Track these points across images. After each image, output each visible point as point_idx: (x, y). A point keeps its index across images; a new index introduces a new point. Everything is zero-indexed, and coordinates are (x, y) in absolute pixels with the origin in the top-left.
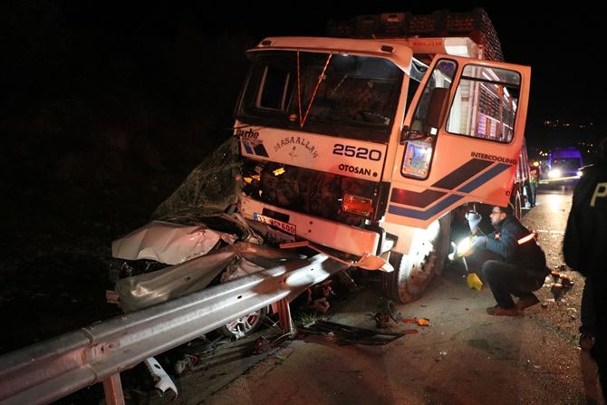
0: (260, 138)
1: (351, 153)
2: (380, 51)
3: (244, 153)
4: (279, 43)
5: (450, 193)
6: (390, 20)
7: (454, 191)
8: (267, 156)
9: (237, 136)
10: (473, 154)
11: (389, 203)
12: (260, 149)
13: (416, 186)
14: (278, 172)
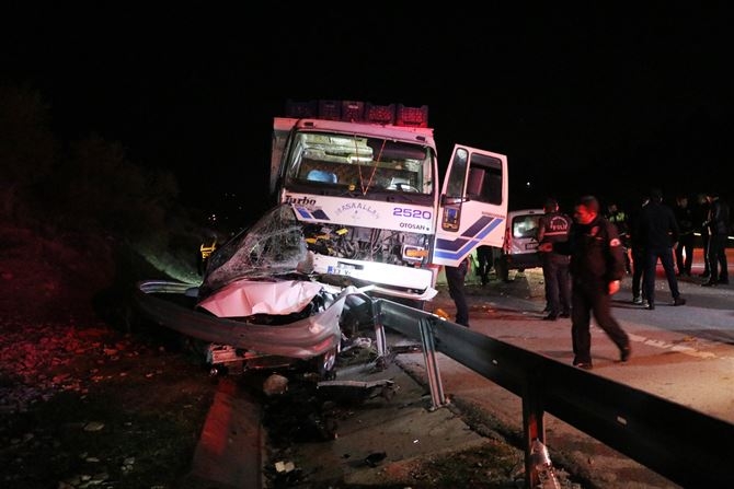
0: (317, 204)
1: (409, 214)
3: (300, 218)
5: (471, 239)
6: (351, 107)
7: (474, 238)
8: (327, 219)
9: (288, 204)
10: (482, 212)
11: (435, 250)
12: (319, 214)
13: (452, 237)
14: (341, 232)
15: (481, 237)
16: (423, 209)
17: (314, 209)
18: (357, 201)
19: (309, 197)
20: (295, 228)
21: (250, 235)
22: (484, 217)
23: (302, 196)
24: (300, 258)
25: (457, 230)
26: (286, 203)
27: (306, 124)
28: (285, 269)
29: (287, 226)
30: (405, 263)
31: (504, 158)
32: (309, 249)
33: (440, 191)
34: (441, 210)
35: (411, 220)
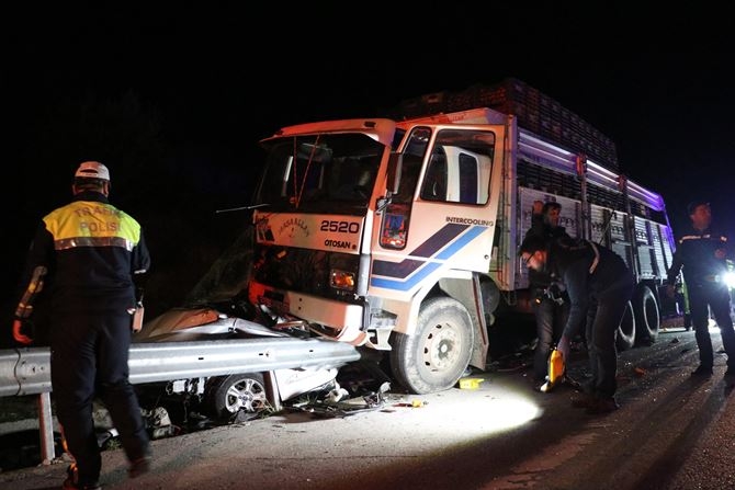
0: (270, 223)
1: (334, 228)
2: (364, 127)
3: (259, 239)
4: (288, 131)
5: (428, 261)
7: (433, 259)
8: (274, 240)
9: (255, 225)
10: (448, 219)
14: (281, 255)
17: (267, 229)
18: (295, 217)
19: (266, 214)
22: (449, 227)
23: (262, 215)
25: (403, 247)
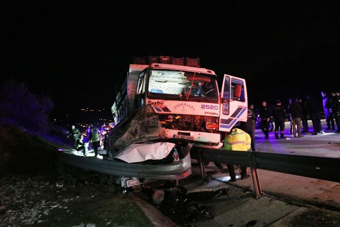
0: (165, 105)
1: (208, 108)
3: (156, 112)
5: (234, 118)
6: (164, 59)
8: (170, 111)
10: (238, 106)
11: (220, 124)
12: (166, 109)
13: (226, 117)
14: (177, 118)
15: (238, 117)
16: (214, 105)
17: (163, 107)
18: (184, 102)
19: (160, 101)
20: (154, 117)
21: (133, 121)
22: (239, 108)
23: (156, 101)
24: (158, 131)
25: (228, 114)
26: (149, 104)
27: (155, 66)
28: (154, 137)
29: (151, 116)
30: (207, 131)
31: (244, 80)
32: (163, 127)
33: (220, 96)
34: (222, 105)
35: (209, 110)
